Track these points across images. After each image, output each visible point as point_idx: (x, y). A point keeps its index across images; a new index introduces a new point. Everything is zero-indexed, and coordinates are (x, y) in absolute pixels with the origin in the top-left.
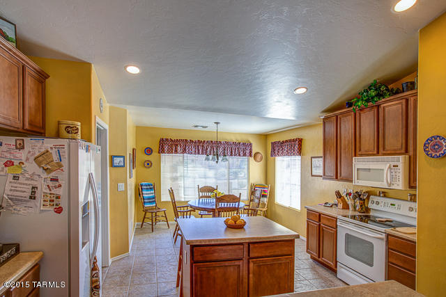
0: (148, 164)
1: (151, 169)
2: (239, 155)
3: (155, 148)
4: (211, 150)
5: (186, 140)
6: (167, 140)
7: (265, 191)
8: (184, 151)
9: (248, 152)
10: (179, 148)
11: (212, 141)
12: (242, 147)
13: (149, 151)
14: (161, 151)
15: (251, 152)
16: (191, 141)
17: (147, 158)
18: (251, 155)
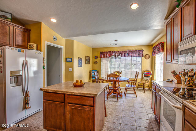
0: (96, 63)
1: (97, 64)
2: (136, 56)
3: (99, 56)
4: (121, 55)
5: (111, 52)
6: (103, 52)
7: (149, 74)
8: (110, 56)
9: (141, 54)
10: (107, 55)
11: (122, 51)
12: (138, 52)
13: (96, 57)
14: (101, 57)
15: (142, 54)
16: (113, 52)
17: (96, 60)
18: (142, 56)
